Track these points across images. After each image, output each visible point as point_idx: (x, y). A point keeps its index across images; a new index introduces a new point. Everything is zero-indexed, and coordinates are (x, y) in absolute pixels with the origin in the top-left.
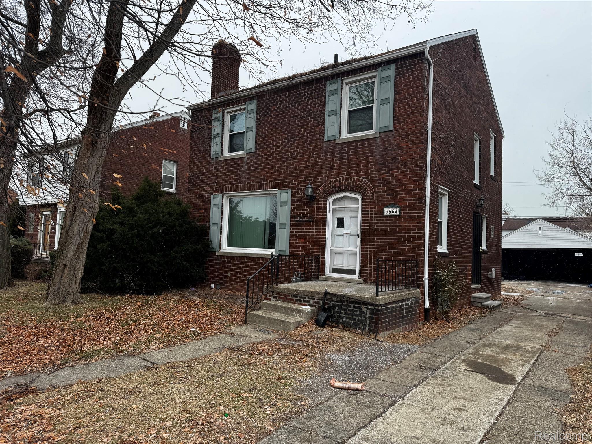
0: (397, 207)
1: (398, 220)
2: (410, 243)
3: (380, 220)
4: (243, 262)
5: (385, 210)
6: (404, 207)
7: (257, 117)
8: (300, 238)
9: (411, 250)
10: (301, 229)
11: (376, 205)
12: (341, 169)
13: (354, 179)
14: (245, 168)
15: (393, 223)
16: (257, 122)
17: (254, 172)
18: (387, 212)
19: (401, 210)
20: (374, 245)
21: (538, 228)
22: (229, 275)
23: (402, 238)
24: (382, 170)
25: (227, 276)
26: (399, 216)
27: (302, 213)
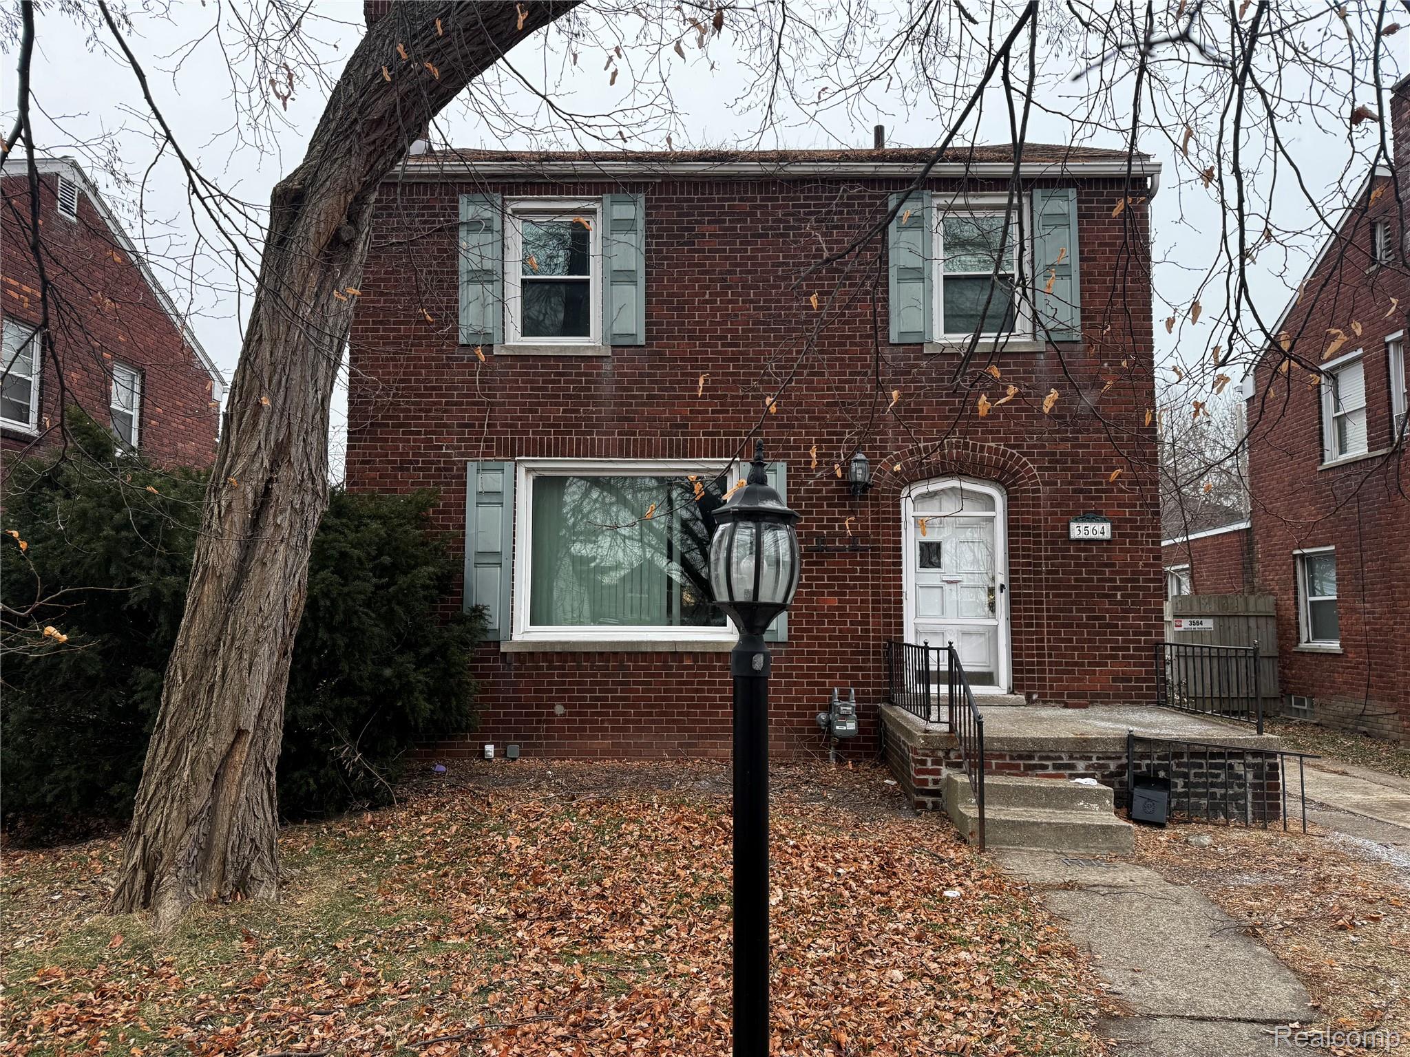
0: (1105, 520)
1: (1106, 550)
2: (1140, 603)
3: (1061, 550)
4: (614, 668)
5: (1073, 526)
6: (1120, 520)
7: (647, 244)
8: (822, 594)
9: (1141, 619)
10: (826, 571)
11: (1047, 514)
12: (940, 418)
13: (982, 447)
14: (607, 388)
15: (1093, 557)
16: (648, 259)
17: (644, 404)
18: (1078, 531)
19: (1113, 528)
20: (1048, 610)
22: (559, 709)
23: (1119, 594)
24: (1057, 432)
25: (553, 714)
26: (1108, 542)
27: (825, 527)
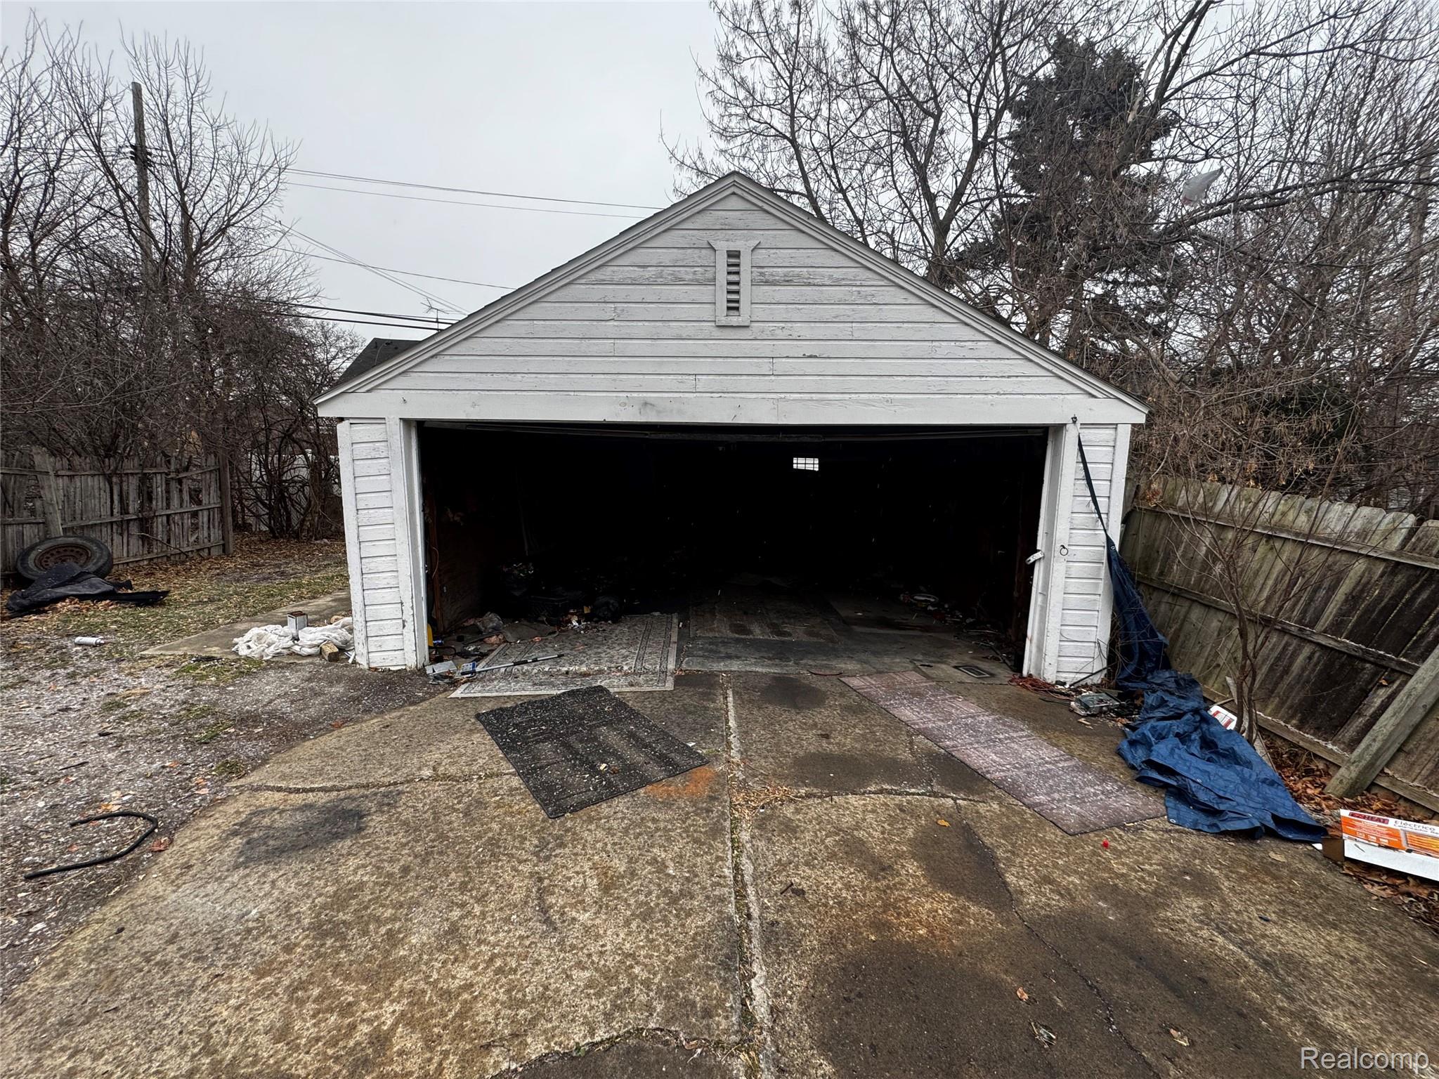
21: (722, 261)
